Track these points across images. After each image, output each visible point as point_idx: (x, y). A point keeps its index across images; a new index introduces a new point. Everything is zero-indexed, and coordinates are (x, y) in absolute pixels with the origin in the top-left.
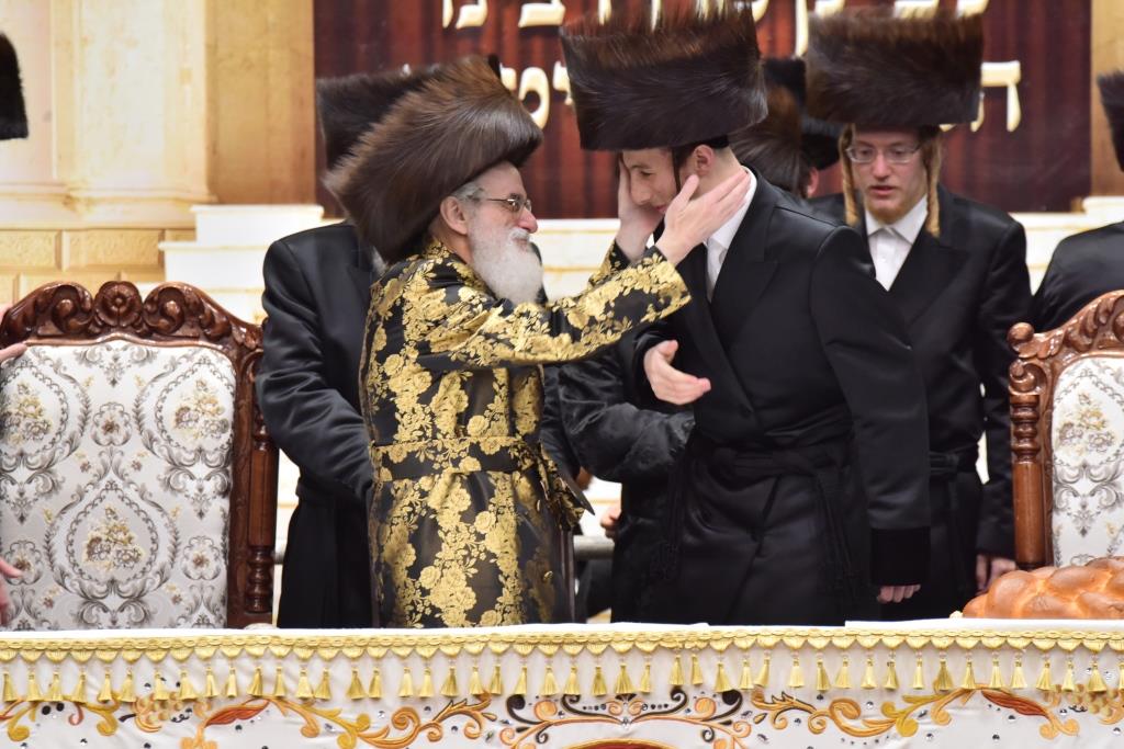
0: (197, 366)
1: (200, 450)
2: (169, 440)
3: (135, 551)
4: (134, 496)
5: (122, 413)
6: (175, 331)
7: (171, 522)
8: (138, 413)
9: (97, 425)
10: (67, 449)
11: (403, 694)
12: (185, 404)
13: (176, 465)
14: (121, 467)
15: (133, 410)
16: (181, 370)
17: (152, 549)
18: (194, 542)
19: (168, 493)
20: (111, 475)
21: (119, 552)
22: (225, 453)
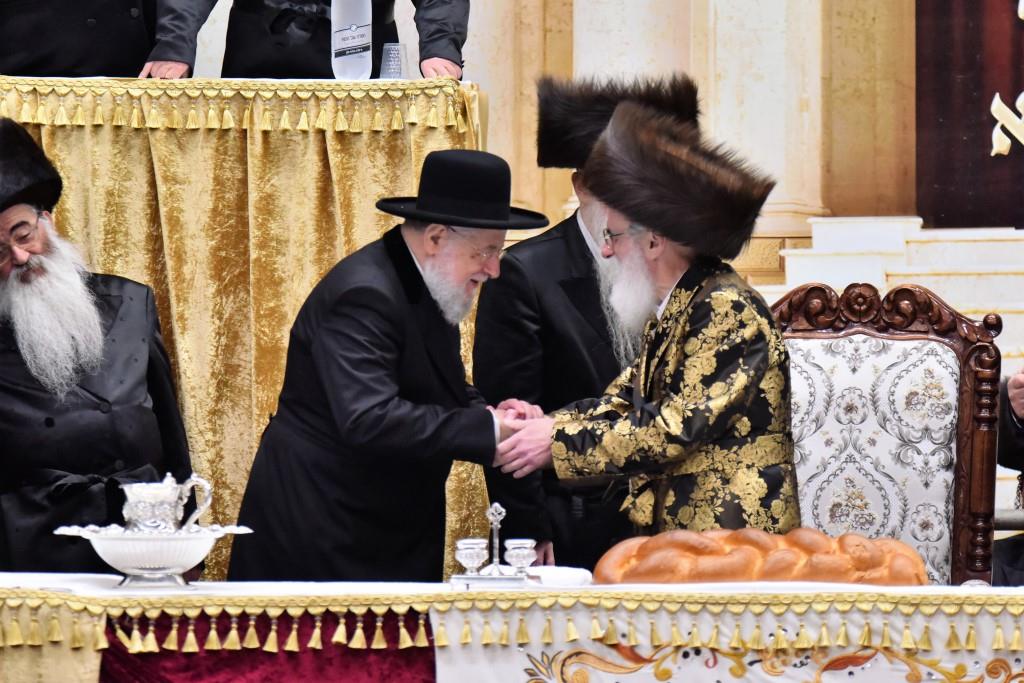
0: (925, 357)
1: (927, 429)
2: (900, 420)
3: (870, 515)
4: (870, 468)
5: (861, 396)
6: (907, 326)
7: (901, 491)
8: (873, 396)
9: (839, 406)
10: (814, 426)
11: (995, 647)
12: (915, 389)
13: (905, 442)
14: (859, 443)
15: (870, 394)
16: (912, 359)
17: (884, 515)
18: (920, 508)
19: (899, 465)
20: (850, 450)
21: (856, 516)
22: (948, 432)
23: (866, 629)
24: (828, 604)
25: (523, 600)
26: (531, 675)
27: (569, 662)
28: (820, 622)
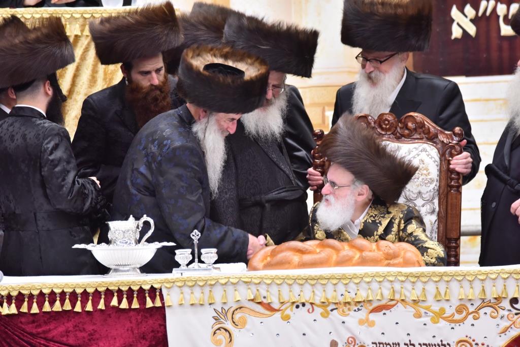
0: (420, 152)
1: (420, 193)
6: (412, 136)
11: (460, 298)
13: (408, 200)
22: (432, 194)
23: (392, 290)
24: (372, 278)
25: (211, 280)
26: (216, 320)
27: (236, 312)
28: (368, 287)
